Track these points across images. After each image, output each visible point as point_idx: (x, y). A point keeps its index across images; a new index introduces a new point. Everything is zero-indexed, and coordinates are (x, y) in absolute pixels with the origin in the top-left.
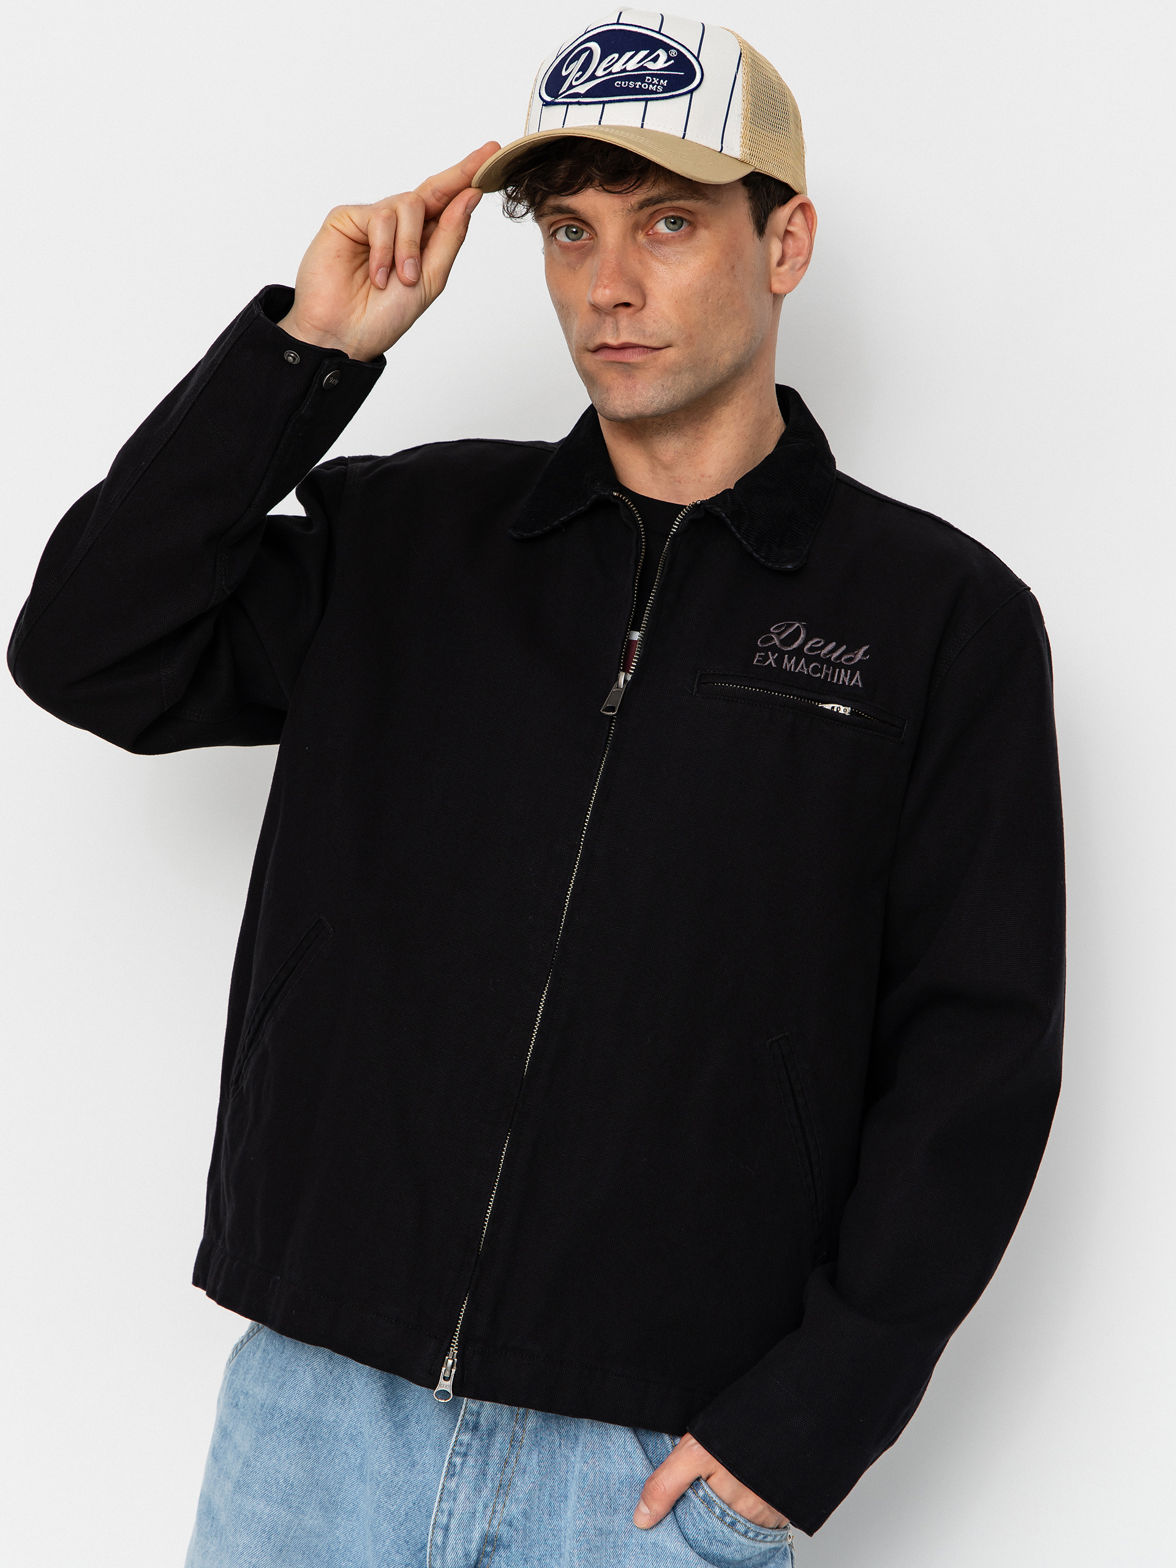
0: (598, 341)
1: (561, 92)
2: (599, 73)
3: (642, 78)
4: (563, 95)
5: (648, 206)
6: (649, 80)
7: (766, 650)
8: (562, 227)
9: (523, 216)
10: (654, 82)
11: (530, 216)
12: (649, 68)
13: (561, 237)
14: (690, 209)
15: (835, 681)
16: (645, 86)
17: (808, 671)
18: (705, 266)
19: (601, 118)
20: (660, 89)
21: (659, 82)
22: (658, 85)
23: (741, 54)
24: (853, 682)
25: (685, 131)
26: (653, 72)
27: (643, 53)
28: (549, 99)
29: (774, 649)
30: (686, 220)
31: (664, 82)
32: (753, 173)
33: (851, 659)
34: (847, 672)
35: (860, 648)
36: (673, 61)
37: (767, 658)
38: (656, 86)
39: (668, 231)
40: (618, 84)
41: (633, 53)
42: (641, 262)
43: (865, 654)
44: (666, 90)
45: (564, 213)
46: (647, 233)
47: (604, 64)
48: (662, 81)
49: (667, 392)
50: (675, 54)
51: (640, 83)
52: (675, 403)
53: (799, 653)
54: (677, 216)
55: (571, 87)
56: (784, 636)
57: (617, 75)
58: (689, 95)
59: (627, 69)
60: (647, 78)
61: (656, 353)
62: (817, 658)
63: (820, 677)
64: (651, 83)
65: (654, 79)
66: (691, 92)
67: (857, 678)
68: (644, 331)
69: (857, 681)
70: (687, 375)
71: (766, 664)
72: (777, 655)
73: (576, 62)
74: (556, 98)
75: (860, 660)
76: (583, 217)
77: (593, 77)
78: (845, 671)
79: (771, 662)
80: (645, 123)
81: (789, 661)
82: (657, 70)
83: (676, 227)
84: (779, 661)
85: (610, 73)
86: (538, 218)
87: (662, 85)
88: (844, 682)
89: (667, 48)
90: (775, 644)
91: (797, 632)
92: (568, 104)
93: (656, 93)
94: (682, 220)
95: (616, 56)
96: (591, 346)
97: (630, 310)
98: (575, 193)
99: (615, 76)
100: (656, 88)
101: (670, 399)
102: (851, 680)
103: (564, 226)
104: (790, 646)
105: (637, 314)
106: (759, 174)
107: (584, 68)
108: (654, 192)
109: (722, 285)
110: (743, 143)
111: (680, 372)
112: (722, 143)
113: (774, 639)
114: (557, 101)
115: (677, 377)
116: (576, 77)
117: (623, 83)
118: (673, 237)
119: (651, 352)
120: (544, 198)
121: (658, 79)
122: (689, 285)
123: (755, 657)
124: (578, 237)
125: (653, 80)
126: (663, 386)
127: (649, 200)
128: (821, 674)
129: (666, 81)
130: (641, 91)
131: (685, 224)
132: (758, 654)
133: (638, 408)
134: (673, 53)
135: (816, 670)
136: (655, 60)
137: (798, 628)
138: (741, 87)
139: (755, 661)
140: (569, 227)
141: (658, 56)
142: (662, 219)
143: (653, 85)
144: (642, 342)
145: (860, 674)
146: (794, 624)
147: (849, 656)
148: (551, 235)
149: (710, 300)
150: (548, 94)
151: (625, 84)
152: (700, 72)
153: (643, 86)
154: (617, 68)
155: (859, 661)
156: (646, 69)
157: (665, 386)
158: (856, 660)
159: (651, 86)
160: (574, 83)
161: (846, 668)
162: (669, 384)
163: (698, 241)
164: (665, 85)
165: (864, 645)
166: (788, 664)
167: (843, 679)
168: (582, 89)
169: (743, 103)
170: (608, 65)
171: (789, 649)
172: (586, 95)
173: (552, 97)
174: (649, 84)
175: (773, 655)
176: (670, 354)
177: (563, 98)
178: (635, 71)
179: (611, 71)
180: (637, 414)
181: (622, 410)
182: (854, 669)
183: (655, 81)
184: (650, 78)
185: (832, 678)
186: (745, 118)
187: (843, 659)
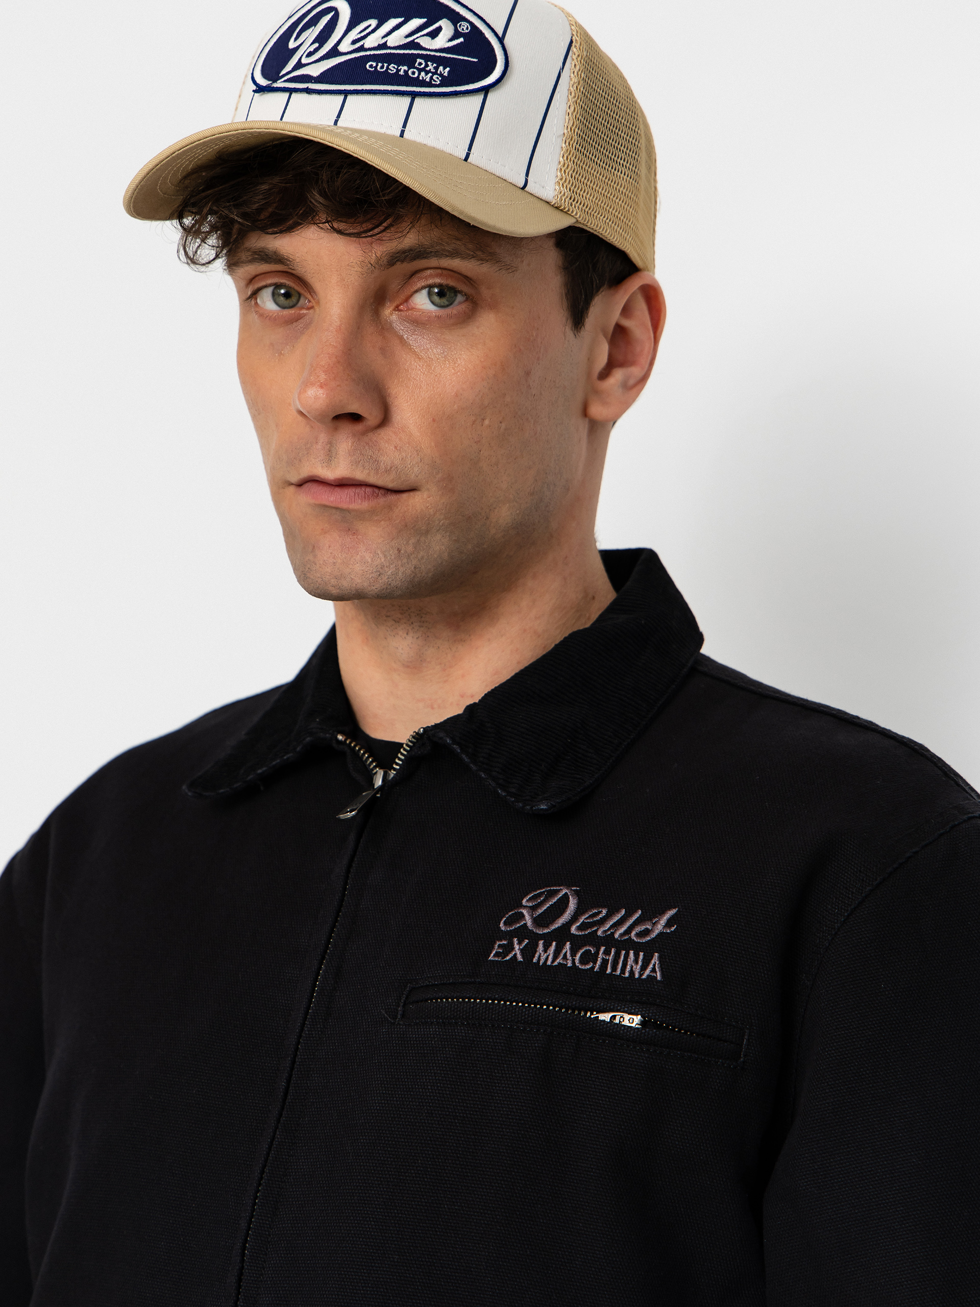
0: (307, 470)
1: (283, 72)
2: (344, 47)
3: (410, 61)
4: (286, 78)
5: (402, 261)
6: (420, 64)
7: (510, 935)
8: (266, 286)
9: (209, 262)
10: (428, 69)
11: (220, 263)
12: (424, 46)
13: (267, 302)
14: (469, 274)
15: (618, 972)
16: (413, 73)
17: (573, 961)
18: (484, 367)
19: (339, 116)
20: (437, 80)
21: (436, 68)
22: (434, 74)
23: (571, 42)
24: (647, 972)
25: (470, 148)
26: (429, 53)
27: (416, 23)
28: (263, 82)
29: (523, 932)
30: (460, 292)
31: (444, 69)
32: (571, 229)
33: (646, 932)
34: (639, 955)
35: (663, 913)
36: (461, 40)
37: (509, 948)
38: (430, 74)
39: (431, 307)
40: (371, 66)
41: (400, 20)
42: (383, 351)
43: (669, 924)
44: (445, 82)
45: (270, 263)
46: (397, 307)
47: (354, 34)
48: (441, 68)
49: (405, 561)
50: (467, 28)
51: (406, 68)
52: (416, 580)
53: (562, 935)
54: (447, 286)
55: (299, 65)
56: (540, 911)
57: (372, 52)
58: (481, 97)
59: (389, 44)
60: (418, 60)
61: (393, 498)
62: (593, 939)
63: (593, 968)
64: (423, 70)
65: (429, 63)
66: (486, 90)
67: (654, 965)
68: (377, 461)
69: (654, 970)
70: (439, 537)
71: (508, 958)
72: (526, 941)
73: (311, 29)
74: (275, 81)
75: (661, 934)
76: (300, 271)
77: (334, 52)
78: (634, 953)
79: (516, 954)
80: (407, 129)
81: (545, 951)
82: (436, 51)
83: (444, 301)
84: (529, 951)
85: (362, 49)
86: (231, 266)
87: (441, 75)
88: (632, 972)
89: (455, 18)
90: (525, 924)
91: (565, 900)
92: (291, 91)
93: (429, 85)
94: (455, 291)
95: (373, 23)
96: (295, 479)
97: (359, 427)
98: (290, 229)
99: (368, 53)
100: (431, 78)
101: (409, 572)
102: (644, 968)
103: (270, 285)
104: (547, 926)
105: (369, 434)
106: (582, 231)
107: (322, 39)
108: (410, 239)
109: (508, 399)
110: (561, 179)
111: (427, 532)
112: (527, 174)
113: (523, 916)
114: (275, 85)
115: (423, 539)
116: (308, 51)
117: (380, 65)
118: (439, 317)
119: (384, 495)
120: (243, 234)
121: (435, 65)
122: (457, 395)
123: (493, 948)
124: (291, 304)
125: (427, 66)
126: (399, 551)
127: (404, 252)
128: (595, 963)
129: (448, 69)
130: (406, 80)
131: (460, 298)
132: (498, 943)
133: (359, 581)
134: (464, 27)
135: (588, 958)
136: (434, 35)
137: (566, 897)
138: (566, 93)
139: (492, 955)
140: (278, 286)
141: (439, 29)
142: (423, 288)
143: (427, 73)
144: (372, 480)
145: (660, 958)
146: (559, 891)
147: (643, 928)
148: (250, 298)
149: (487, 422)
150: (265, 74)
151: (382, 67)
152: (504, 61)
153: (410, 72)
154: (371, 41)
155: (658, 935)
156: (418, 46)
157: (402, 552)
158: (653, 935)
159: (423, 74)
160: (304, 61)
161: (637, 947)
162: (410, 548)
163: (478, 327)
164: (446, 74)
165: (670, 909)
166: (544, 955)
167: (632, 967)
168: (315, 71)
169: (567, 117)
170: (359, 36)
171: (546, 931)
172: (321, 79)
173: (269, 80)
174: (420, 71)
175: (520, 943)
176: (416, 503)
177: (285, 81)
178: (400, 49)
179: (363, 45)
180: (357, 590)
181: (333, 582)
182: (648, 949)
183: (431, 67)
184: (423, 62)
185: (614, 968)
186: (569, 141)
187: (633, 933)
